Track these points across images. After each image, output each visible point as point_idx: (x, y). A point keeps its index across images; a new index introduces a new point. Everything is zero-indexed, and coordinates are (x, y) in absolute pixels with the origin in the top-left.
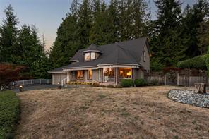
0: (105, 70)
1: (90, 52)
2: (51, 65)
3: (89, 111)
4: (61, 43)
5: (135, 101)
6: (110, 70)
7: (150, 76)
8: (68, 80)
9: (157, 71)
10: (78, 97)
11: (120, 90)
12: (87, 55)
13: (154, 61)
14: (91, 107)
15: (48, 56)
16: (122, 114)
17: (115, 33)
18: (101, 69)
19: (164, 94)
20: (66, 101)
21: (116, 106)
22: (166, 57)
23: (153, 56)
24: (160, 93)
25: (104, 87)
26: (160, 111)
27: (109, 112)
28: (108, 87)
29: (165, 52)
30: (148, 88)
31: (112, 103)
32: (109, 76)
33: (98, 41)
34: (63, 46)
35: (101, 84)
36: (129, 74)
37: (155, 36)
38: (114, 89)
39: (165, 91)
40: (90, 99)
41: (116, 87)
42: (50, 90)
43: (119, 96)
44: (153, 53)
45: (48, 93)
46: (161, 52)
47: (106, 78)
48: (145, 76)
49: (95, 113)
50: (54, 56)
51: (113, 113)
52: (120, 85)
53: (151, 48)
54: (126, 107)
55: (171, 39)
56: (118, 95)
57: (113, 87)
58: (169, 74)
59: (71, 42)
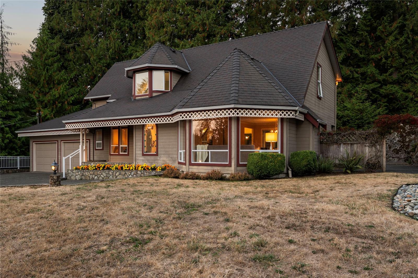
0: (196, 126)
1: (150, 70)
2: (28, 111)
3: (153, 252)
4: (57, 43)
5: (292, 220)
6: (213, 125)
7: (338, 143)
8: (83, 158)
9: (359, 127)
10: (116, 210)
11: (244, 187)
12: (141, 78)
13: (350, 96)
14: (157, 239)
15: (17, 83)
16: (254, 260)
17: (227, 8)
18: (186, 124)
19: (381, 197)
20: (81, 220)
21: (236, 234)
22: (385, 83)
23: (346, 80)
24: (368, 196)
25: (195, 177)
26: (368, 249)
27: (215, 252)
28: (209, 178)
29: (382, 69)
30: (330, 180)
31: (222, 226)
32: (211, 144)
33: (173, 36)
34: (62, 52)
35: (185, 169)
36: (271, 137)
37: (351, 19)
38: (225, 184)
39: (385, 190)
40: (155, 214)
41: (233, 179)
42: (26, 190)
43: (242, 204)
44: (346, 71)
45: (20, 198)
46: (371, 69)
47: (202, 150)
48: (321, 143)
49: (170, 256)
50: (35, 83)
51: (226, 256)
52: (243, 171)
53: (341, 56)
54: (266, 238)
55: (402, 29)
56: (239, 202)
57: (222, 178)
58: (395, 136)
59: (87, 39)
